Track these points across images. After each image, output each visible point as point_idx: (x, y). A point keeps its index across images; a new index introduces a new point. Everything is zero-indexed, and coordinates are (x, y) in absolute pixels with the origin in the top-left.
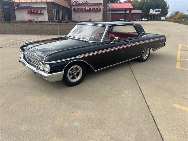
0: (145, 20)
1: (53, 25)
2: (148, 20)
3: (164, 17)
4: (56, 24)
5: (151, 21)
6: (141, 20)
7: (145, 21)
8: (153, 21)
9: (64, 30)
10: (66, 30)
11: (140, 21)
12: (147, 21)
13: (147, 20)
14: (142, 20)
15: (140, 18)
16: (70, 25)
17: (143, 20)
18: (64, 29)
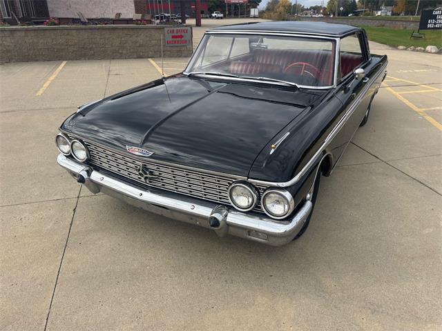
0: (219, 15)
1: (18, 34)
2: (225, 17)
3: (256, 10)
4: (27, 30)
5: (231, 18)
6: (208, 16)
7: (218, 18)
8: (234, 18)
9: (58, 47)
10: (63, 47)
11: (207, 18)
12: (221, 18)
13: (222, 15)
14: (211, 17)
15: (206, 10)
16: (74, 32)
17: (214, 15)
18: (55, 45)
